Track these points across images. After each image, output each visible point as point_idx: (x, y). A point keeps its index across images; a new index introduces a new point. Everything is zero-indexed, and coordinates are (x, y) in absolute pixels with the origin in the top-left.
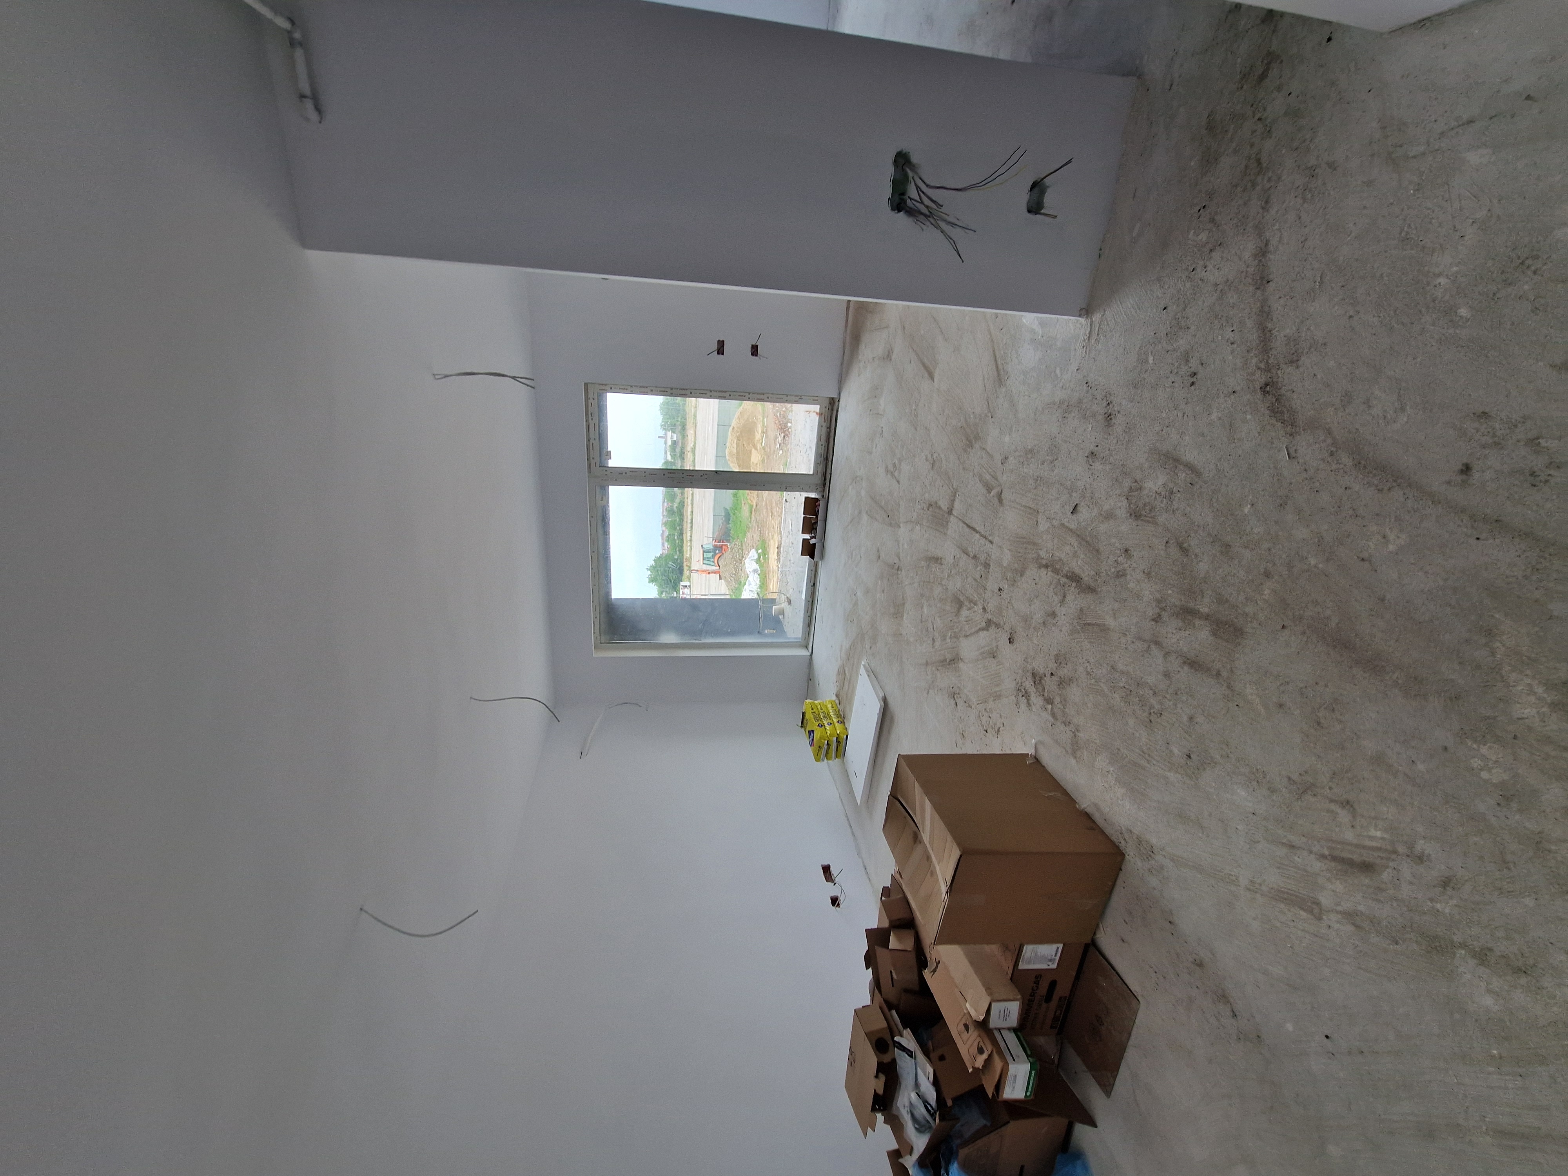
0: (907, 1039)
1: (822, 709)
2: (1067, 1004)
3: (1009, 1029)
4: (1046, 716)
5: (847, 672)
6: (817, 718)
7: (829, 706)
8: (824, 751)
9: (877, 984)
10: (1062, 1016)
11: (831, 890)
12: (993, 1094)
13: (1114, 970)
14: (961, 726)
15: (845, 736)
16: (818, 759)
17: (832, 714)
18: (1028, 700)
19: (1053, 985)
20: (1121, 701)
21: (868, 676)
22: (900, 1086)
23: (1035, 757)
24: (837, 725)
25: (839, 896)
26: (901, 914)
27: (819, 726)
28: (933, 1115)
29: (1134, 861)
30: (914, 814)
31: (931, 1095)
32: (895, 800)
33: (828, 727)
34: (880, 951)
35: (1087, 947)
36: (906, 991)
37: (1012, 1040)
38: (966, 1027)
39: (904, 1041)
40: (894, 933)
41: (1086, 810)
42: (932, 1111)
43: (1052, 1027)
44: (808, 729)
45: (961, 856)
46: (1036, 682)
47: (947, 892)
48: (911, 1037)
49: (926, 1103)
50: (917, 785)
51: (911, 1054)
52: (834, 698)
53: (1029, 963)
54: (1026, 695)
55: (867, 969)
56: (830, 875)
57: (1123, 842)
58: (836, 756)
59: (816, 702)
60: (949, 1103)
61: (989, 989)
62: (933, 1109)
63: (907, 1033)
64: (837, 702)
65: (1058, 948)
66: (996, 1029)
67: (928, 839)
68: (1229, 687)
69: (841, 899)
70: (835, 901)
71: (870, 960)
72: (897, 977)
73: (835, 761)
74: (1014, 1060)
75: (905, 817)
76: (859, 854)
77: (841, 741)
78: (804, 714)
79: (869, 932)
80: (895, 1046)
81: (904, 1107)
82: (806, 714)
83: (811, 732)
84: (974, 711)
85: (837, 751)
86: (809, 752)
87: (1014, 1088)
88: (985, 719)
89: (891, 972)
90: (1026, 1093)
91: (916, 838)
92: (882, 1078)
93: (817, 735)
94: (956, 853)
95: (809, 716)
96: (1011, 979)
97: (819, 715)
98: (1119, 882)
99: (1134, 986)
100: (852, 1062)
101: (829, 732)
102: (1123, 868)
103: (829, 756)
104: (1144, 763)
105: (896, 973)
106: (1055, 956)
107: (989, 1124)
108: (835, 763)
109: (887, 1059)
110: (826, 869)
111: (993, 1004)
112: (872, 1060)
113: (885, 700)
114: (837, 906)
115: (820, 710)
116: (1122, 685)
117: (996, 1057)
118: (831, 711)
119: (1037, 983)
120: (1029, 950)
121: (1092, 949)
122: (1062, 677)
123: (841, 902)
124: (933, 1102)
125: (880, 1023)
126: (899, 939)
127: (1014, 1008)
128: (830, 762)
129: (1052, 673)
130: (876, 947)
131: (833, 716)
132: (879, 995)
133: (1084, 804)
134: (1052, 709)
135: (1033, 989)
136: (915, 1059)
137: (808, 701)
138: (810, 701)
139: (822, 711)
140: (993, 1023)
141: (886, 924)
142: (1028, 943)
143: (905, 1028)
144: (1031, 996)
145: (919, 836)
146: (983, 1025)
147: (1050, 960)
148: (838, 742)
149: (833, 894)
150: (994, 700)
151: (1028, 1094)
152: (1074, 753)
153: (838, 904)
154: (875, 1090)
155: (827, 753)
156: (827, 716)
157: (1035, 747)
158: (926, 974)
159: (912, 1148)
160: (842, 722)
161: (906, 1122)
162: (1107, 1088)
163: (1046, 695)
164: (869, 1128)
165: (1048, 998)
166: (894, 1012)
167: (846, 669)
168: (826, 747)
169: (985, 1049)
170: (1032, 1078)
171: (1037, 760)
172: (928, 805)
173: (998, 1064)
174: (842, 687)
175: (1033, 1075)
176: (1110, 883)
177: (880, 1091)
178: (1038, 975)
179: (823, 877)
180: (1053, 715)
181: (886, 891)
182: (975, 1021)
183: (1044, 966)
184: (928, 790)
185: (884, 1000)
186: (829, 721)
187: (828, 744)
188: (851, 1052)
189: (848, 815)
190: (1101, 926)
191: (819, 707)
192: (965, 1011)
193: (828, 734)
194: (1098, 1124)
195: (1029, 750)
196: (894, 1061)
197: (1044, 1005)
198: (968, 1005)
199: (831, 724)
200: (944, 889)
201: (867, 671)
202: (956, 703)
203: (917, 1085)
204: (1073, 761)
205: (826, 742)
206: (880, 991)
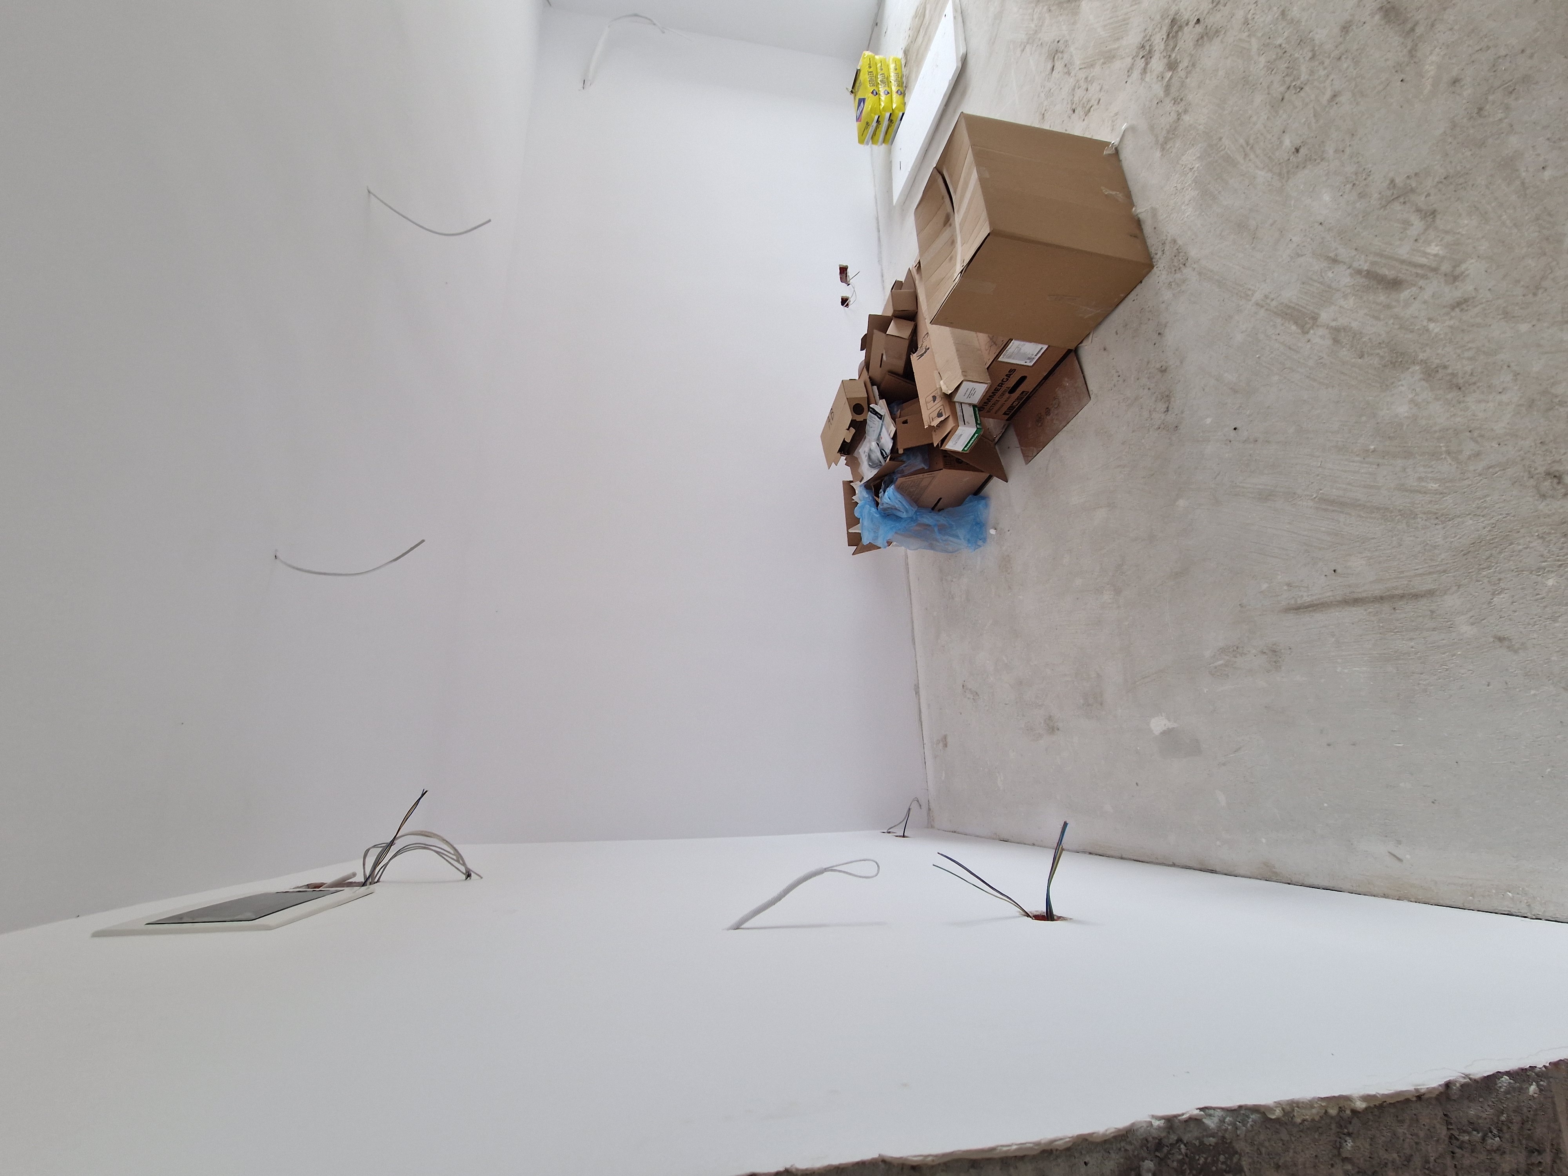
0: (881, 407)
1: (882, 69)
2: (1027, 398)
3: (970, 404)
4: (1158, 89)
5: (927, 12)
6: (874, 82)
7: (892, 66)
8: (871, 130)
9: (867, 365)
10: (1017, 407)
11: (844, 290)
12: (938, 444)
13: (1083, 373)
14: (1045, 103)
15: (901, 114)
16: (861, 141)
17: (893, 78)
18: (1147, 64)
19: (1023, 379)
20: (1264, 67)
21: (955, 18)
22: (865, 439)
23: (1116, 149)
24: (895, 95)
25: (850, 297)
26: (907, 306)
27: (872, 93)
28: (885, 458)
29: (1160, 275)
30: (955, 192)
31: (888, 445)
32: (939, 175)
33: (883, 97)
34: (877, 334)
35: (1069, 351)
36: (891, 372)
37: (969, 412)
38: (934, 398)
39: (877, 408)
40: (896, 323)
41: (1140, 216)
42: (885, 455)
43: (1005, 414)
44: (860, 95)
45: (989, 234)
46: (1171, 35)
47: (961, 272)
48: (885, 407)
49: (882, 451)
50: (970, 151)
51: (881, 417)
52: (900, 55)
53: (1009, 357)
54: (1148, 58)
55: (861, 350)
56: (846, 276)
57: (1160, 253)
58: (884, 141)
59: (877, 57)
60: (901, 451)
61: (964, 372)
62: (886, 454)
63: (883, 403)
64: (903, 62)
65: (1042, 349)
66: (957, 402)
67: (960, 221)
68: (1412, 53)
69: (851, 301)
70: (844, 301)
71: (865, 343)
72: (886, 359)
73: (881, 146)
74: (965, 424)
75: (943, 198)
76: (880, 261)
77: (894, 121)
78: (858, 72)
79: (872, 318)
80: (869, 410)
81: (865, 452)
82: (861, 73)
83: (862, 101)
84: (1072, 80)
85: (886, 133)
86: (853, 128)
87: (956, 442)
88: (1079, 93)
89: (882, 355)
90: (964, 448)
91: (947, 221)
92: (853, 430)
93: (868, 106)
94: (985, 231)
95: (864, 77)
96: (988, 368)
97: (876, 77)
98: (1132, 296)
99: (1092, 386)
100: (830, 419)
101: (883, 104)
102: (1143, 281)
103: (876, 138)
104: (1239, 158)
105: (886, 356)
106: (1036, 355)
107: (926, 468)
108: (880, 149)
109: (859, 418)
110: (843, 270)
111: (964, 383)
112: (848, 416)
113: (964, 62)
114: (845, 306)
115: (879, 71)
116: (1279, 42)
117: (951, 420)
118: (892, 74)
119: (1008, 376)
120: (1015, 345)
121: (1073, 354)
122: (1209, 27)
123: (851, 303)
124: (888, 451)
125: (861, 393)
126: (898, 327)
127: (980, 390)
128: (875, 147)
129: (1198, 20)
130: (875, 331)
131: (893, 82)
132: (867, 373)
133: (1141, 209)
134: (1171, 78)
135: (1002, 380)
136: (883, 421)
137: (867, 53)
138: (870, 53)
139: (882, 72)
140: (958, 398)
141: (890, 313)
142: (1017, 339)
143: (880, 399)
144: (998, 386)
145: (951, 220)
146: (949, 398)
147: (1029, 359)
148: (890, 120)
149: (845, 295)
150: (1104, 63)
151: (966, 449)
152: (1163, 146)
153: (847, 305)
154: (844, 439)
155: (874, 134)
156: (886, 81)
157: (1123, 136)
158: (914, 358)
159: (863, 478)
160: (902, 93)
161: (863, 462)
162: (1028, 458)
163: (1173, 56)
164: (833, 463)
165: (1012, 390)
166: (875, 387)
167: (928, 7)
168: (874, 124)
169: (943, 414)
170: (973, 440)
171: (1117, 152)
172: (975, 176)
173: (950, 424)
174: (913, 40)
175: (975, 436)
176: (1122, 295)
177: (848, 440)
178: (1013, 369)
179: (839, 276)
180: (1167, 88)
181: (898, 285)
182: (944, 393)
183: (1022, 363)
184: (981, 158)
185: (870, 378)
186: (887, 88)
187: (878, 121)
188: (832, 412)
189: (879, 219)
190: (1091, 336)
191: (879, 65)
192: (938, 386)
193: (881, 107)
194: (1009, 481)
195: (1113, 139)
196: (865, 422)
197: (1007, 395)
198: (942, 382)
199: (888, 93)
200: (959, 268)
201: (955, 10)
202: (1053, 67)
203: (879, 438)
204: (1158, 154)
205: (876, 117)
206: (868, 370)
